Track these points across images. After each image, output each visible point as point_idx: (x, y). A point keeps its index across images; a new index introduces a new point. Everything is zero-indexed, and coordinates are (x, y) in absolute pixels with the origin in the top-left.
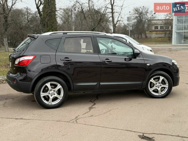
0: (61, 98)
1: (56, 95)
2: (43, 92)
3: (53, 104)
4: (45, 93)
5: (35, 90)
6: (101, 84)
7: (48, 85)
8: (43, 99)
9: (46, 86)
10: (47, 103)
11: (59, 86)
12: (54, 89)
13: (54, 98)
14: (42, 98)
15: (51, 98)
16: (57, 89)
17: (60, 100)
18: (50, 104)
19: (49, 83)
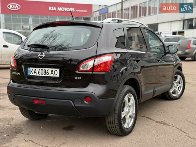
0: (134, 116)
6: (156, 89)
7: (126, 99)
17: (133, 120)
18: (127, 128)
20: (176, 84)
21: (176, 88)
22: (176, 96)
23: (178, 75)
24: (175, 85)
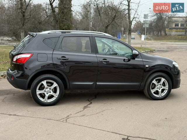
0: (57, 96)
1: (52, 93)
2: (39, 89)
3: (48, 101)
4: (41, 90)
5: (31, 87)
6: (98, 83)
7: (44, 83)
8: (39, 97)
9: (42, 84)
10: (43, 101)
11: (55, 85)
12: (50, 87)
13: (50, 96)
14: (37, 95)
15: (47, 95)
16: (53, 87)
17: (55, 98)
18: (45, 101)
19: (45, 81)
20: (159, 85)
21: (160, 89)
22: (158, 96)
23: (162, 78)
24: (158, 87)
